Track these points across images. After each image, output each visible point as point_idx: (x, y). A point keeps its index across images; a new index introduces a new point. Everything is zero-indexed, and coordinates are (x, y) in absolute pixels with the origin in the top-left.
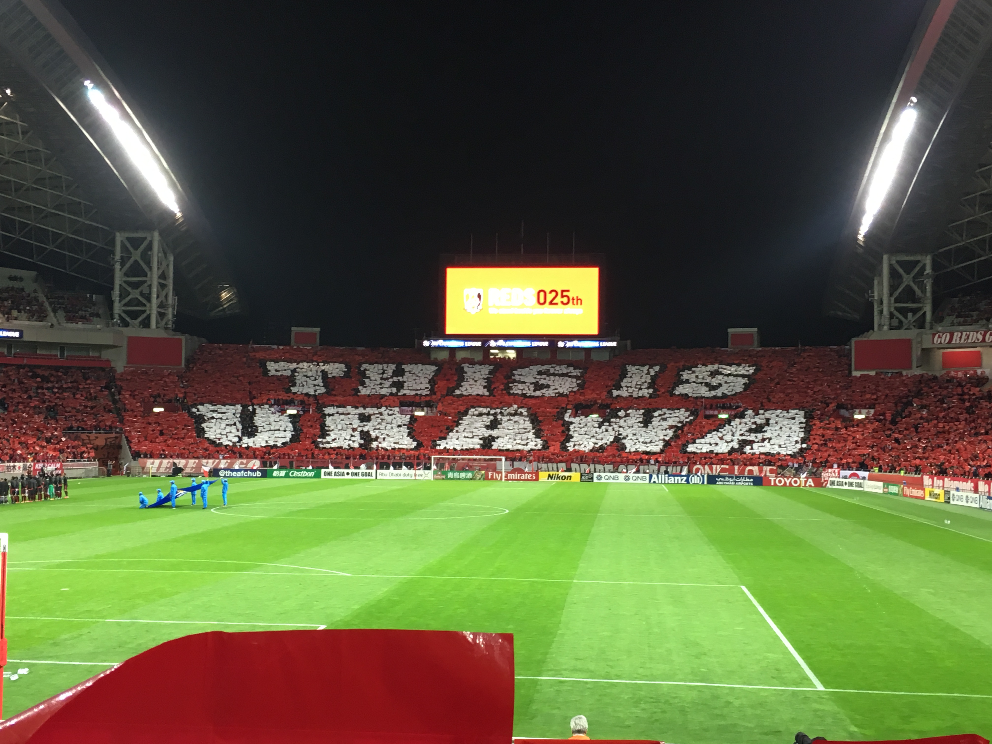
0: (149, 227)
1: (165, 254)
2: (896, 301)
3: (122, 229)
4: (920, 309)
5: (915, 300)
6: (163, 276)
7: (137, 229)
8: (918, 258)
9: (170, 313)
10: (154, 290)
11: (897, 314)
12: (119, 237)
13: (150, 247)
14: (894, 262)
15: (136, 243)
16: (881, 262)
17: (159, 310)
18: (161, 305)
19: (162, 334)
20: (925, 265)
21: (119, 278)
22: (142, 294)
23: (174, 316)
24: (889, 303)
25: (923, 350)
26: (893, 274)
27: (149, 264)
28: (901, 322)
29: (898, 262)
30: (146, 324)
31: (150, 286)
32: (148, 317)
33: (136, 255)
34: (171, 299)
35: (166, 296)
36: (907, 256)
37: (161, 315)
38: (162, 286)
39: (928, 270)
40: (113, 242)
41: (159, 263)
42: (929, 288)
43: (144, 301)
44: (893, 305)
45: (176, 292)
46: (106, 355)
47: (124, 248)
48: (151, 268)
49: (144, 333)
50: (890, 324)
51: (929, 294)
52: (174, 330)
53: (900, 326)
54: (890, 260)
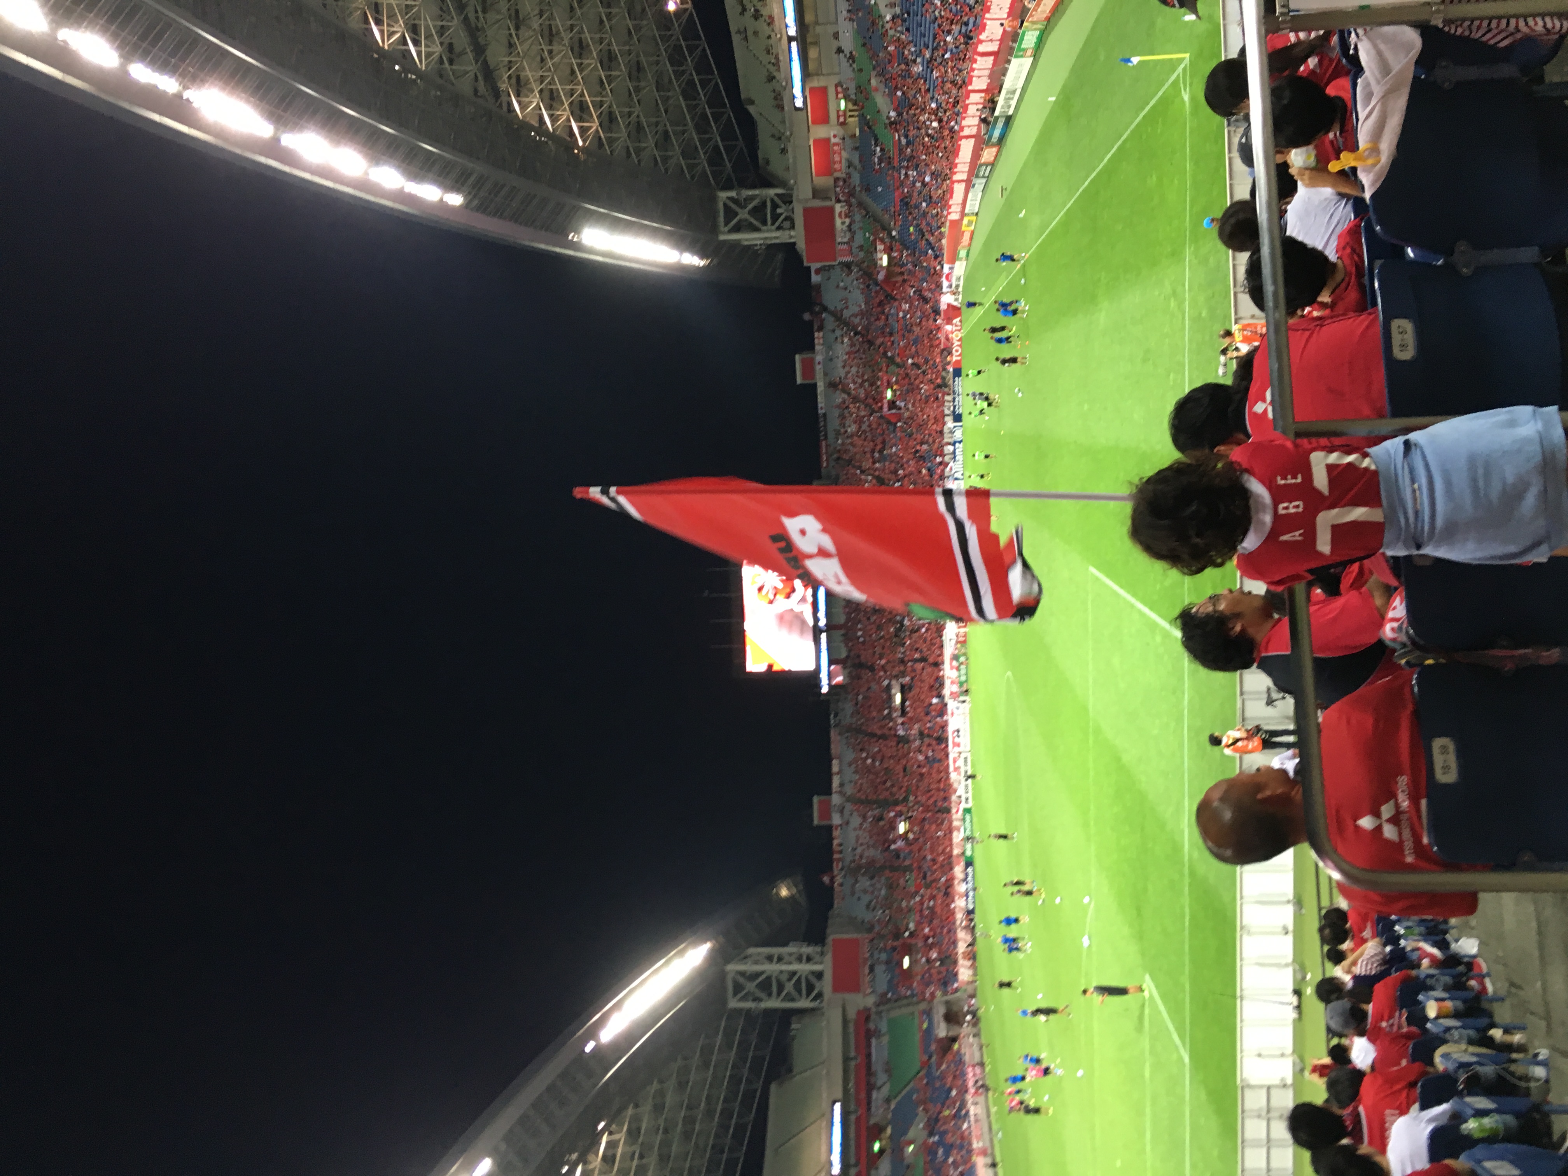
0: (722, 976)
1: (745, 958)
2: (764, 223)
3: (724, 1002)
4: (772, 200)
5: (764, 204)
6: (770, 958)
7: (724, 989)
8: (721, 205)
9: (807, 950)
10: (784, 967)
11: (777, 224)
12: (733, 1003)
13: (742, 974)
14: (726, 229)
15: (738, 988)
16: (725, 241)
17: (804, 961)
18: (800, 959)
19: (828, 958)
20: (728, 198)
21: (774, 1003)
22: (790, 980)
23: (809, 945)
24: (768, 231)
25: (814, 197)
26: (737, 229)
27: (758, 975)
28: (786, 219)
29: (726, 225)
30: (819, 975)
31: (781, 972)
32: (813, 973)
33: (751, 986)
34: (792, 949)
35: (790, 954)
36: (719, 216)
37: (809, 959)
38: (780, 959)
39: (733, 194)
40: (739, 1011)
41: (756, 962)
42: (751, 193)
43: (796, 978)
44: (769, 226)
45: (785, 944)
46: (852, 1014)
47: (744, 999)
48: (762, 973)
49: (828, 977)
50: (790, 229)
51: (756, 192)
52: (823, 945)
53: (790, 219)
54: (724, 233)
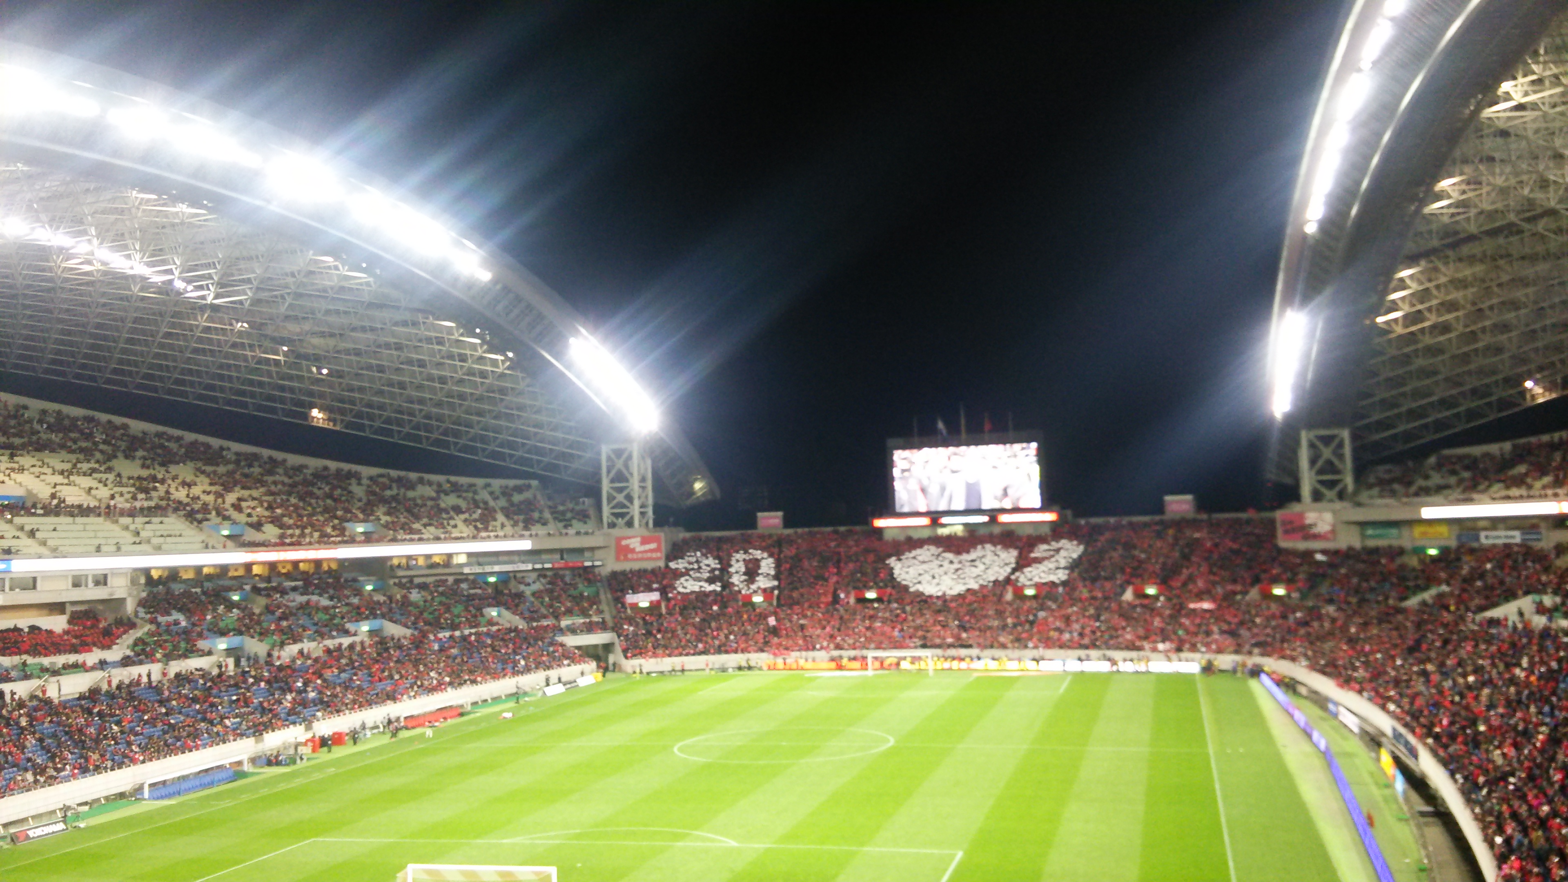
1: (643, 460)
2: (1319, 473)
3: (605, 443)
4: (1341, 480)
5: (1337, 472)
6: (643, 480)
7: (616, 443)
8: (1335, 432)
9: (650, 512)
10: (636, 493)
11: (1318, 486)
14: (1312, 437)
16: (1300, 437)
17: (641, 510)
18: (642, 506)
20: (1343, 439)
21: (606, 485)
22: (626, 498)
23: (654, 513)
24: (1311, 476)
26: (1312, 445)
27: (629, 470)
29: (1316, 436)
30: (630, 524)
31: (632, 491)
32: (632, 518)
33: (620, 465)
35: (646, 498)
36: (1324, 430)
37: (643, 514)
38: (642, 489)
39: (1347, 443)
40: (599, 454)
41: (639, 469)
42: (1348, 459)
43: (628, 504)
44: (1315, 477)
45: (654, 493)
47: (609, 458)
48: (631, 474)
51: (1349, 465)
52: (654, 526)
54: (1308, 435)
